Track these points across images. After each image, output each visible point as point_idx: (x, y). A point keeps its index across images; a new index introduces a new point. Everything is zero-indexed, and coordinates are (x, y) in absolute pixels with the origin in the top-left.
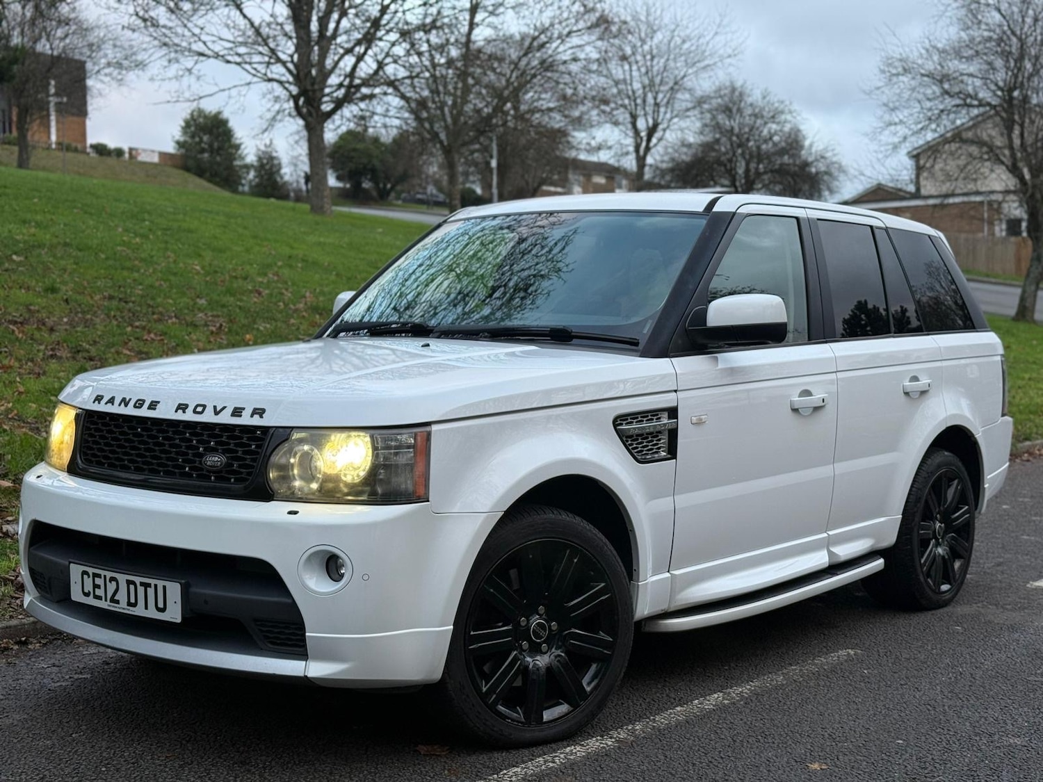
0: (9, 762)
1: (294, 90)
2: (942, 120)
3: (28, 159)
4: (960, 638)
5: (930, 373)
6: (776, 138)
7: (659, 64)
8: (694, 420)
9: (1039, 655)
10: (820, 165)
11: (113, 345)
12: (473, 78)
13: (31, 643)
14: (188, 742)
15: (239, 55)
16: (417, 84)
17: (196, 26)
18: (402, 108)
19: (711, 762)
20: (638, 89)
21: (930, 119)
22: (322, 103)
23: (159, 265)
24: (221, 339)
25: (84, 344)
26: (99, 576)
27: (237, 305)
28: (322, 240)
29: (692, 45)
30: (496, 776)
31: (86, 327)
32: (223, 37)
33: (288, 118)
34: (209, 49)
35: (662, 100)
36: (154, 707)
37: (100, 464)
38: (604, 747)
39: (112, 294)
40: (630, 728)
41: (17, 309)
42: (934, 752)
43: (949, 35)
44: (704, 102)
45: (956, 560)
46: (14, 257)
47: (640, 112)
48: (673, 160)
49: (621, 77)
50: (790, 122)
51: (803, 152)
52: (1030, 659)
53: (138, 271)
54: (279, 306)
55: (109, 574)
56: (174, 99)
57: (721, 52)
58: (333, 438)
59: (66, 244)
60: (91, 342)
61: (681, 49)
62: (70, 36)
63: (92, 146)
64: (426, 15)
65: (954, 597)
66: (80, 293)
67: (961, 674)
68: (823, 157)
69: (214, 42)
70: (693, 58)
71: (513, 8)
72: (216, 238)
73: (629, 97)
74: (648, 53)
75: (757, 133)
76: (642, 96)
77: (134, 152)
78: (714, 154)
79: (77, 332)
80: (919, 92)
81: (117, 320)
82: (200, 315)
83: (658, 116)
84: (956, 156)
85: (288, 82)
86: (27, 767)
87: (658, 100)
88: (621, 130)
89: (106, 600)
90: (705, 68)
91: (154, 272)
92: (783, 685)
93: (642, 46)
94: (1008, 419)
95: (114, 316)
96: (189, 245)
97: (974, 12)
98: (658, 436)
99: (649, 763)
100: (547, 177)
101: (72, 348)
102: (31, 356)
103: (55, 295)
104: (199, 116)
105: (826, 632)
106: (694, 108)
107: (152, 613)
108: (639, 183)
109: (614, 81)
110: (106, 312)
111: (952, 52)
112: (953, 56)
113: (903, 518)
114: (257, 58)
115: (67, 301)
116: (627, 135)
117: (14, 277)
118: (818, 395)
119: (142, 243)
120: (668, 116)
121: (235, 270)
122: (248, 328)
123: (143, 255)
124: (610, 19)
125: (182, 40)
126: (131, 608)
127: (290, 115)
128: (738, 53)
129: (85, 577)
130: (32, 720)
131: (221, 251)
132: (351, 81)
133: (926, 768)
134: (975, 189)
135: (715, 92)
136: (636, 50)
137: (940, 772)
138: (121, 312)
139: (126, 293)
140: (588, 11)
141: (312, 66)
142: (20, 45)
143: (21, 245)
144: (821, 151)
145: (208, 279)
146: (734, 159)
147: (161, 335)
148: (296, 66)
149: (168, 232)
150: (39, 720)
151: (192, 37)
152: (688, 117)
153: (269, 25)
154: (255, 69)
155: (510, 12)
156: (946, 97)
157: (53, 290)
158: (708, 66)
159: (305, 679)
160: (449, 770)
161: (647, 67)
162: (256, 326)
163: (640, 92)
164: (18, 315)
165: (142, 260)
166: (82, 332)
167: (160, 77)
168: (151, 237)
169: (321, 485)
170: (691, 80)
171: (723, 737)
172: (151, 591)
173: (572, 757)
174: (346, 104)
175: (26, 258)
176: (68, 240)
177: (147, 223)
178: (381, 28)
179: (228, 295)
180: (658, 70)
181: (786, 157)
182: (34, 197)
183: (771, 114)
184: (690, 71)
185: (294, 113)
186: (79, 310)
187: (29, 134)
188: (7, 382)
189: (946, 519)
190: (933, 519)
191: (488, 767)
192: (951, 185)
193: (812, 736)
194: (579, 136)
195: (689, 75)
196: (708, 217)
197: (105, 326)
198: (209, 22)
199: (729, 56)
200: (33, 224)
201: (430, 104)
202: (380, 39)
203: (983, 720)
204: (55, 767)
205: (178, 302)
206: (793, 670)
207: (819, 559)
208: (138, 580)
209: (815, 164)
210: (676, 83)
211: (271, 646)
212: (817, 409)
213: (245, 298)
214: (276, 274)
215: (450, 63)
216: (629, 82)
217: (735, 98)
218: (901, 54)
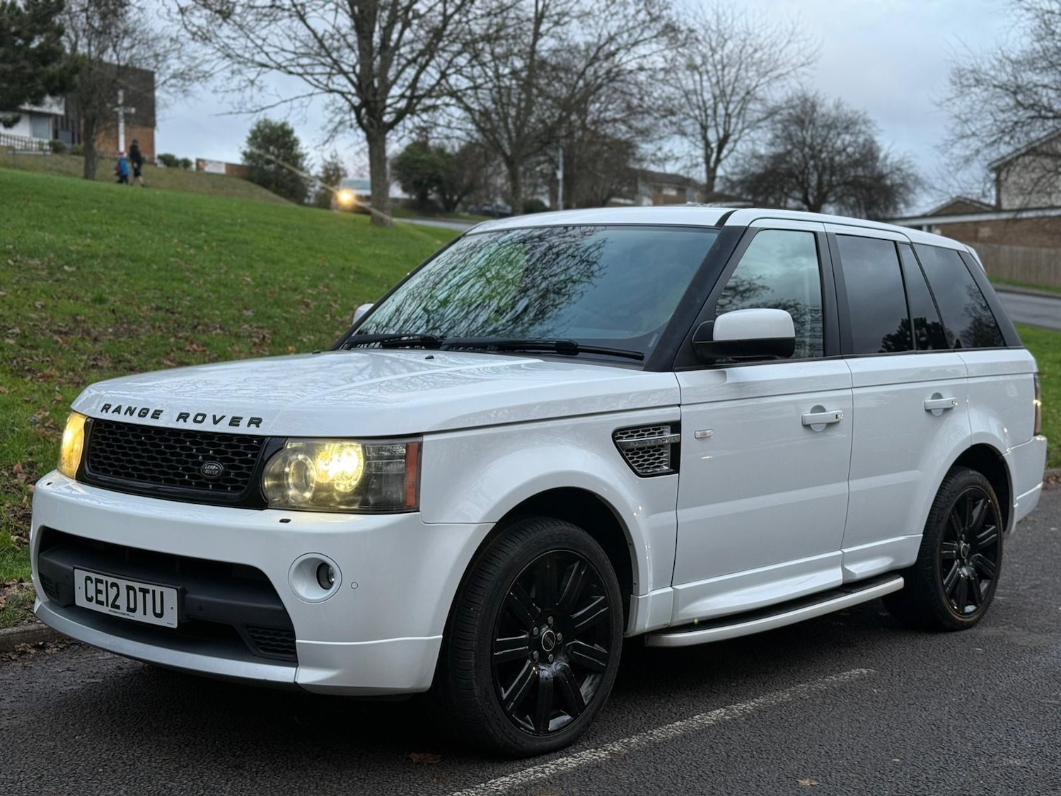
0: (10, 761)
1: (356, 101)
2: (1016, 132)
3: (94, 169)
4: (979, 660)
5: (955, 390)
6: (850, 150)
7: (731, 73)
8: (698, 434)
9: (1057, 678)
10: (896, 177)
11: (155, 355)
12: (537, 88)
13: (49, 648)
14: (186, 746)
15: (302, 66)
16: (480, 96)
17: (258, 37)
18: (464, 119)
19: (701, 776)
20: (709, 100)
21: (1003, 132)
22: (384, 114)
23: (211, 276)
24: (264, 350)
25: (126, 354)
26: (101, 582)
27: (283, 317)
28: (377, 252)
29: (764, 54)
30: (483, 785)
31: (130, 337)
32: (285, 48)
33: (348, 130)
34: (271, 59)
35: (733, 110)
36: (159, 712)
37: (106, 472)
38: (596, 760)
39: (160, 305)
40: (625, 741)
41: (64, 320)
42: (930, 771)
43: (1022, 46)
44: (776, 113)
45: (983, 581)
46: (66, 268)
47: (711, 123)
48: (743, 172)
49: (691, 87)
50: (864, 133)
51: (878, 164)
52: (1047, 682)
53: (188, 282)
54: (325, 318)
55: (110, 580)
56: (237, 110)
57: (794, 61)
58: (327, 447)
59: (120, 255)
60: (133, 353)
61: (752, 58)
62: (136, 47)
63: (160, 157)
64: (490, 26)
65: (979, 619)
66: (127, 304)
67: (973, 694)
68: (899, 169)
69: (276, 53)
70: (765, 67)
71: (578, 17)
72: (271, 249)
73: (699, 108)
74: (718, 63)
75: (830, 144)
76: (713, 106)
77: (201, 163)
78: (784, 166)
79: (120, 342)
80: (991, 104)
81: (162, 330)
82: (246, 326)
83: (729, 126)
84: (1031, 168)
85: (350, 93)
86: (26, 767)
87: (730, 111)
88: (691, 142)
89: (107, 606)
90: (777, 77)
91: (204, 283)
92: (788, 702)
93: (712, 55)
94: (1041, 438)
95: (160, 327)
96: (243, 257)
97: (1047, 22)
98: (660, 450)
99: (639, 776)
100: (616, 188)
101: (114, 358)
102: (72, 366)
103: (103, 305)
104: (266, 126)
105: (842, 651)
106: (765, 119)
107: (150, 619)
108: (709, 195)
109: (684, 91)
110: (152, 323)
111: (1025, 62)
112: (1027, 67)
113: (923, 537)
114: (319, 69)
115: (113, 311)
116: (696, 146)
117: (64, 287)
118: (831, 411)
119: (196, 255)
120: (740, 126)
121: (285, 282)
122: (293, 339)
123: (194, 267)
124: (676, 27)
125: (245, 51)
126: (131, 614)
127: (351, 126)
128: (812, 62)
129: (89, 582)
130: (38, 722)
131: (273, 262)
132: (413, 93)
133: (917, 787)
134: (1049, 203)
135: (787, 103)
136: (707, 60)
137: (932, 791)
138: (167, 323)
139: (173, 303)
140: (655, 19)
141: (374, 77)
142: (87, 54)
143: (74, 256)
144: (897, 162)
145: (257, 290)
146: (806, 171)
147: (203, 346)
148: (357, 76)
149: (223, 244)
150: (46, 722)
151: (255, 48)
152: (760, 127)
153: (332, 36)
154: (317, 80)
155: (575, 22)
156: (1021, 109)
157: (100, 300)
158: (781, 75)
159: (295, 685)
160: (438, 779)
161: (718, 77)
162: (299, 338)
163: (711, 102)
164: (64, 325)
165: (195, 271)
166: (126, 343)
167: (223, 89)
168: (205, 248)
169: (314, 494)
170: (762, 90)
171: (718, 752)
172: (149, 597)
173: (562, 768)
174: (408, 116)
175: (78, 268)
176: (122, 251)
177: (203, 234)
178: (445, 39)
179: (275, 306)
180: (729, 80)
181: (860, 169)
182: (93, 208)
183: (845, 124)
184: (762, 81)
185: (356, 125)
186: (125, 320)
187: (96, 144)
188: (46, 391)
189: (971, 538)
190: (957, 539)
191: (478, 776)
192: (1025, 199)
193: (808, 752)
194: (646, 148)
195: (762, 84)
196: (719, 231)
197: (149, 337)
198: (272, 33)
199: (803, 65)
200: (89, 234)
201: (493, 116)
202: (443, 50)
203: (986, 741)
204: (54, 768)
205: (225, 313)
206: (801, 688)
207: (834, 577)
208: (137, 586)
209: (890, 176)
210: (748, 93)
211: (262, 652)
212: (830, 425)
213: (292, 310)
214: (327, 286)
215: (514, 73)
216: (699, 92)
217: (808, 109)
218: (972, 65)
